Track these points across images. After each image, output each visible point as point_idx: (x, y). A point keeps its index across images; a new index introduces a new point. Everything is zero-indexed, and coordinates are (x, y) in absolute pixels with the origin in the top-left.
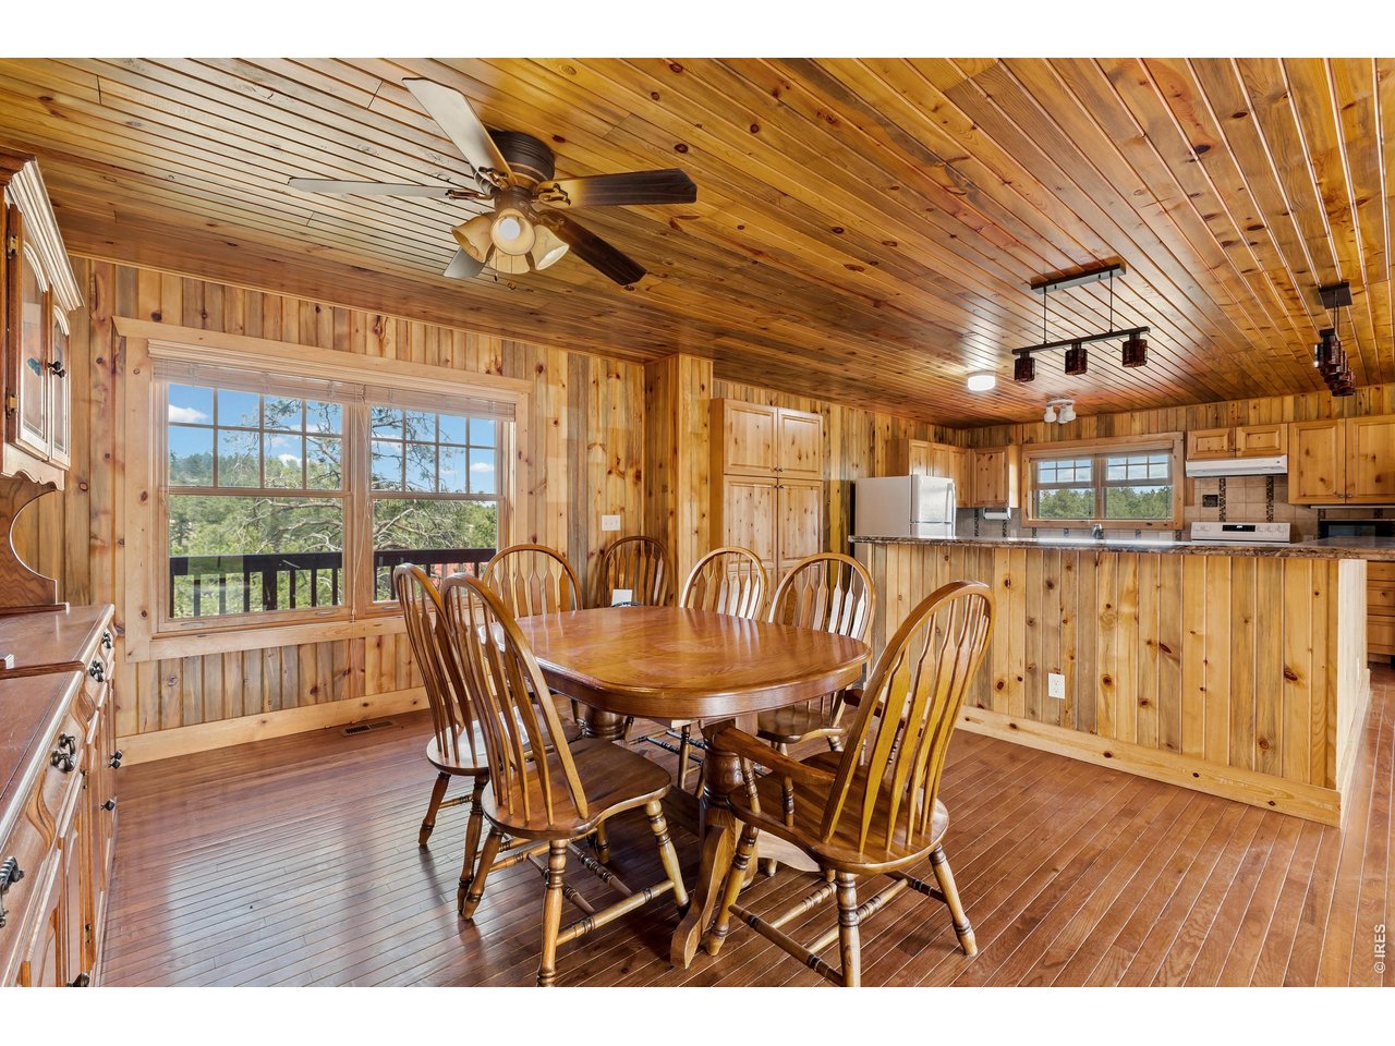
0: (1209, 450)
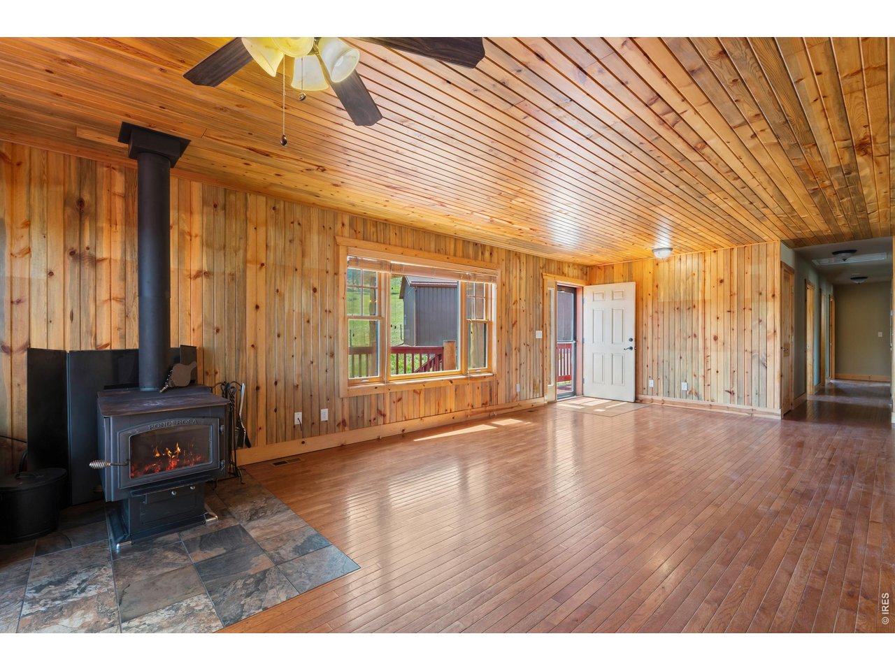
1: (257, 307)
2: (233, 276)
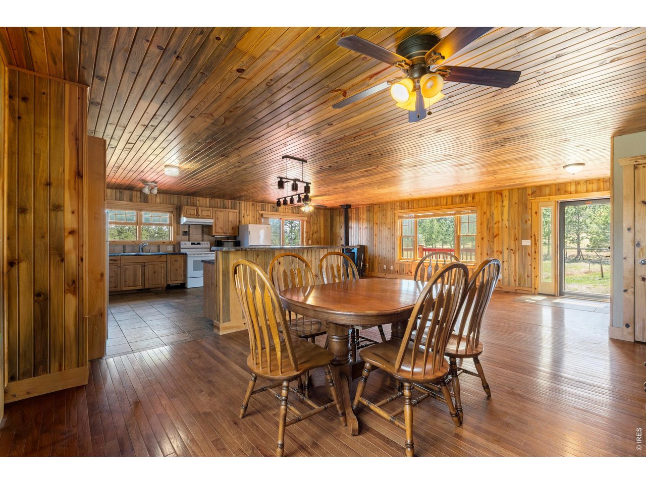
0: (190, 214)
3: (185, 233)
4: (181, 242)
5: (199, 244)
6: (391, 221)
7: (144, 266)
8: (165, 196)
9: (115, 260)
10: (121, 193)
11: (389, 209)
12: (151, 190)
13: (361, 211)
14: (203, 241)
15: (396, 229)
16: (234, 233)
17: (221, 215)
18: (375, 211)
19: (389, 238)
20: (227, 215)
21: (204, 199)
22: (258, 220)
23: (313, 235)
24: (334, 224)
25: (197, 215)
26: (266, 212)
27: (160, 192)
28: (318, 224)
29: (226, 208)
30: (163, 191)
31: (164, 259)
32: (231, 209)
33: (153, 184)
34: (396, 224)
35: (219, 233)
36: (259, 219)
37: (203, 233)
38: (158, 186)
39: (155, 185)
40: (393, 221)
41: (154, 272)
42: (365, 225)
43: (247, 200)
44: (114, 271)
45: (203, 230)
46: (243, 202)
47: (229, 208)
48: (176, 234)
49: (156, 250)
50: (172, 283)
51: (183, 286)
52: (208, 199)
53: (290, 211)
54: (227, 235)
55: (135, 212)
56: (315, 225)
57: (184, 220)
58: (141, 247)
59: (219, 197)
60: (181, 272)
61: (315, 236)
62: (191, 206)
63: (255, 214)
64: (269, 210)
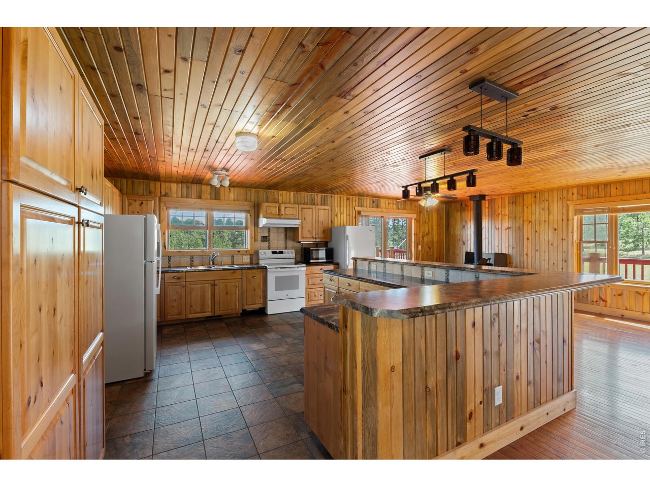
1: (528, 239)
2: (519, 228)
3: (265, 239)
4: (260, 251)
5: (281, 253)
6: (560, 218)
7: (213, 285)
8: (240, 190)
9: (179, 278)
10: (188, 188)
11: (555, 199)
12: (221, 182)
13: (499, 203)
14: (286, 248)
15: (570, 230)
16: (325, 238)
17: (309, 213)
18: (526, 202)
19: (555, 245)
20: (317, 214)
21: (288, 193)
22: (354, 219)
23: (423, 237)
24: (452, 223)
25: (279, 215)
26: (364, 209)
27: (233, 185)
28: (430, 224)
29: (314, 204)
30: (238, 183)
31: (238, 275)
32: (321, 205)
33: (224, 172)
34: (570, 222)
35: (306, 239)
36: (355, 217)
37: (286, 237)
38: (231, 176)
39: (227, 173)
40: (565, 218)
41: (227, 293)
42: (507, 224)
43: (340, 193)
44: (178, 293)
45: (286, 235)
46: (336, 196)
47: (318, 205)
48: (253, 240)
49: (230, 262)
50: (250, 308)
51: (262, 311)
52: (292, 193)
53: (394, 206)
54: (317, 240)
55: (204, 213)
56: (426, 224)
57: (263, 221)
58: (211, 258)
59: (305, 190)
60: (260, 292)
61: (426, 239)
62: (271, 202)
63: (351, 211)
64: (368, 206)
